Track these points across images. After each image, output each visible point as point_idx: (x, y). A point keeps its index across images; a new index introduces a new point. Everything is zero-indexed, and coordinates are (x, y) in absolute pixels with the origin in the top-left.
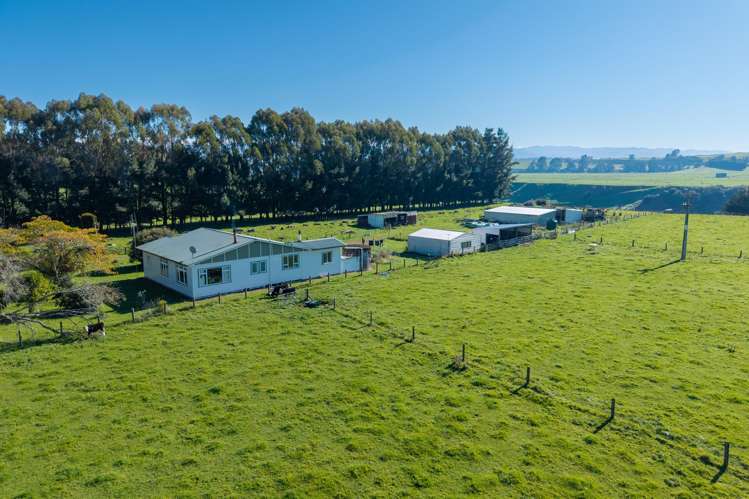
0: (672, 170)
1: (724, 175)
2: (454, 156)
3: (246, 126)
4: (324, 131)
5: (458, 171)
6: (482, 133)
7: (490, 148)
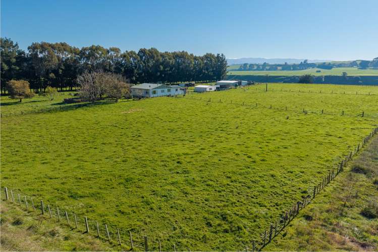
0: (303, 69)
1: (320, 71)
2: (206, 64)
3: (137, 53)
4: (162, 55)
5: (207, 69)
6: (216, 56)
7: (218, 61)
